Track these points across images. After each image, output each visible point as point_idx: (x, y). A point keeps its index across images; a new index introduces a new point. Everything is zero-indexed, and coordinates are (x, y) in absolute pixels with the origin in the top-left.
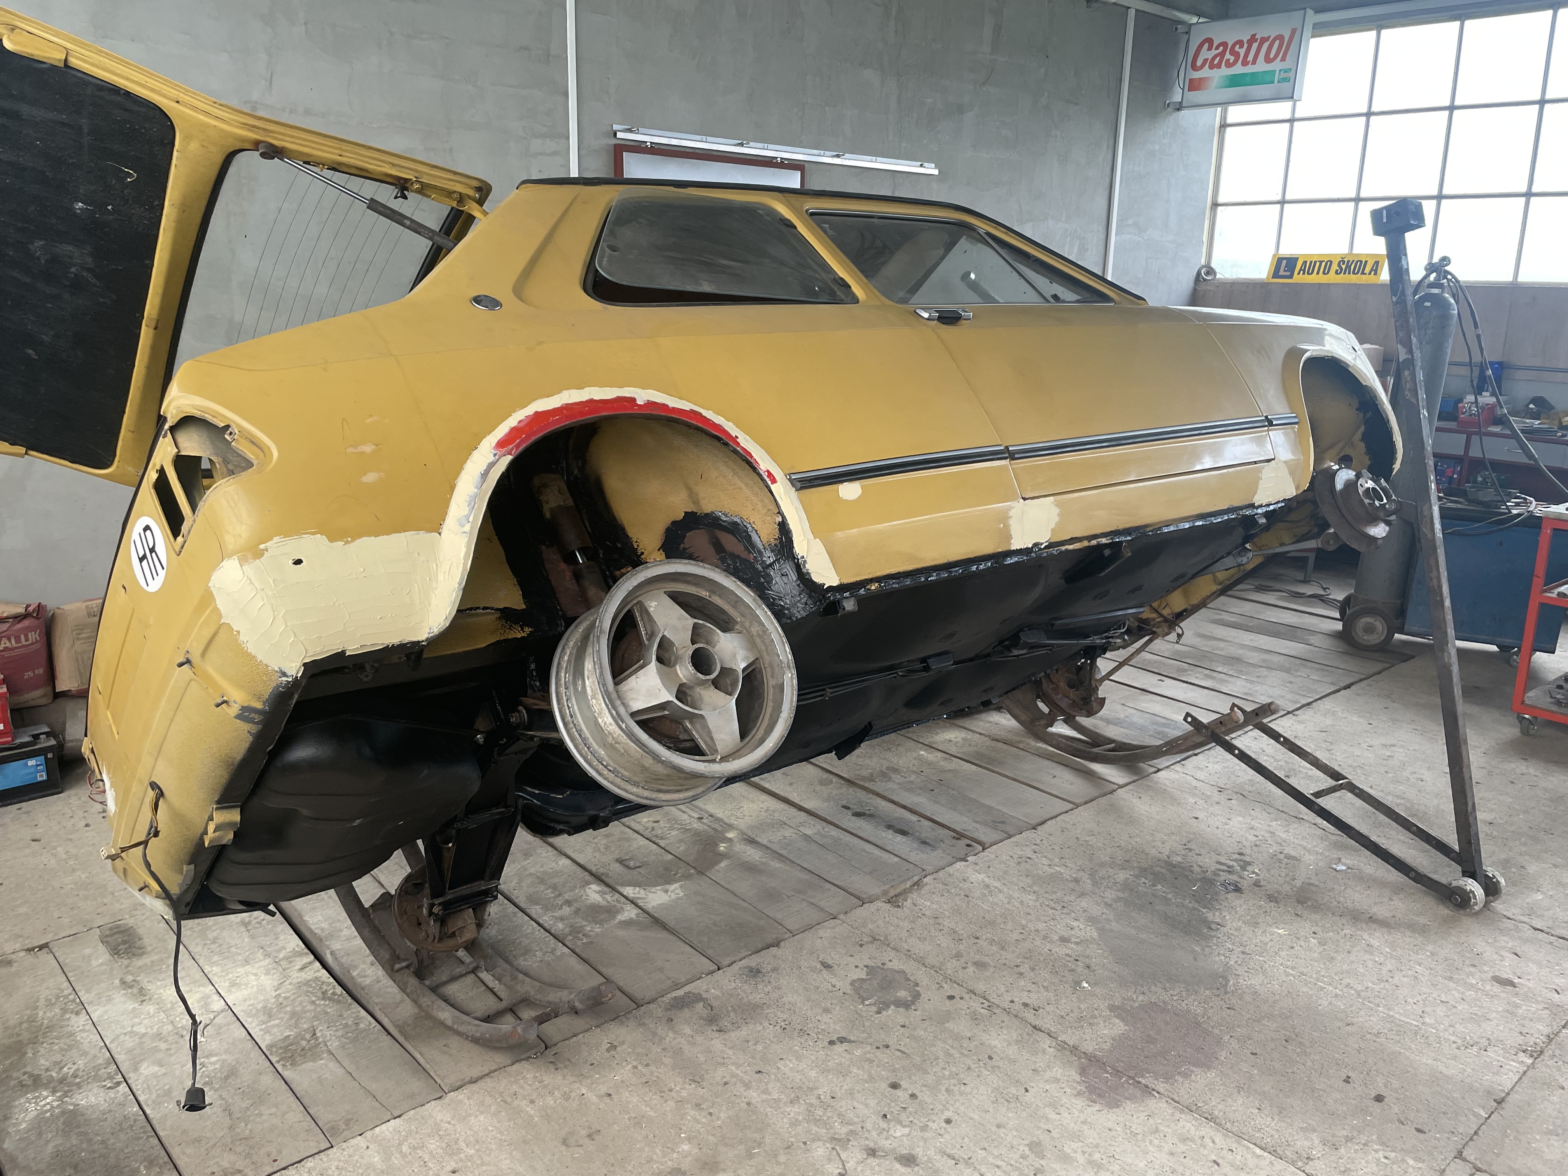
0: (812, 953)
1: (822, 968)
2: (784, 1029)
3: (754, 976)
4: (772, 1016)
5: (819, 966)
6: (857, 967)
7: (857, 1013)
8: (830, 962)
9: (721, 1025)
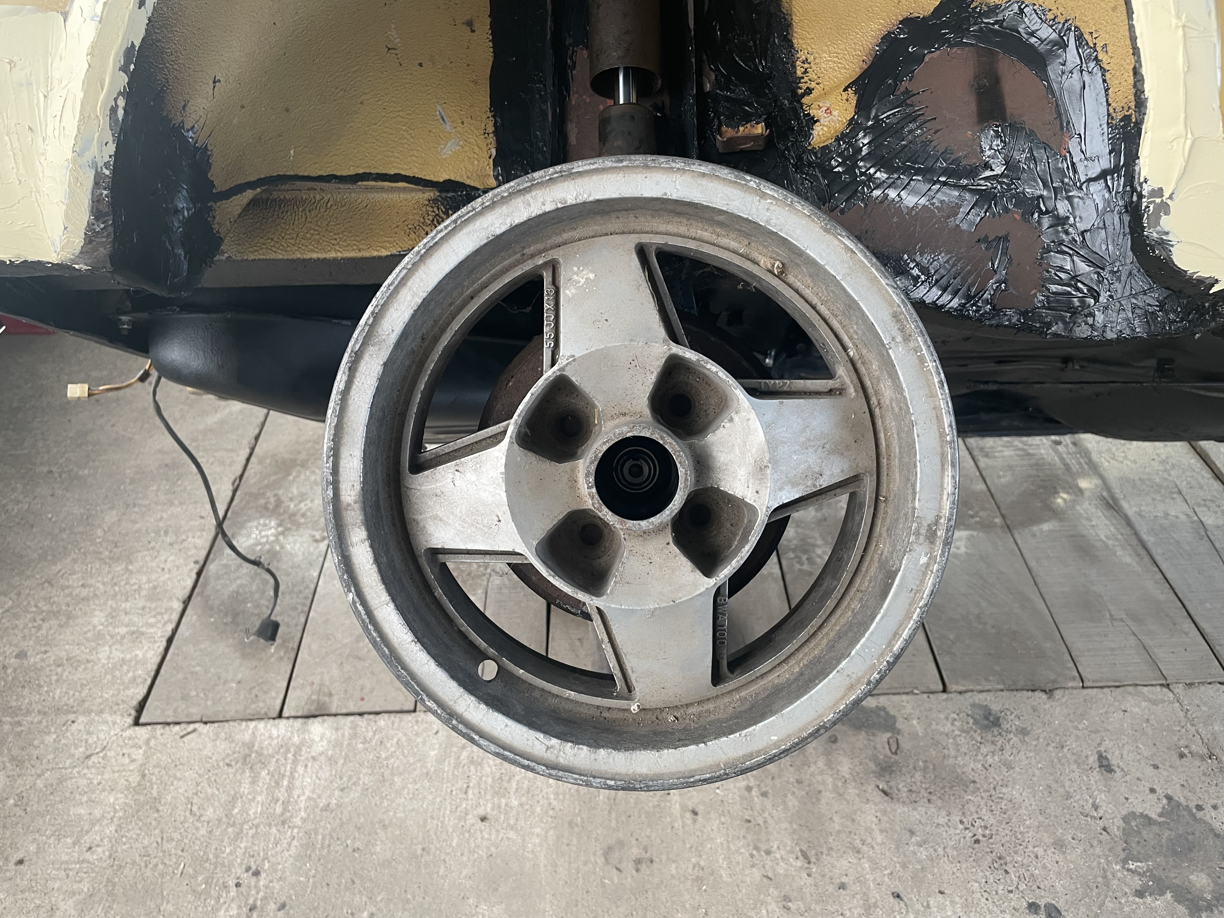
0: (1096, 732)
1: (1096, 765)
2: (977, 841)
3: (986, 728)
4: (973, 809)
5: (1093, 759)
6: (1152, 791)
7: (1105, 877)
8: (1114, 761)
9: (892, 783)
